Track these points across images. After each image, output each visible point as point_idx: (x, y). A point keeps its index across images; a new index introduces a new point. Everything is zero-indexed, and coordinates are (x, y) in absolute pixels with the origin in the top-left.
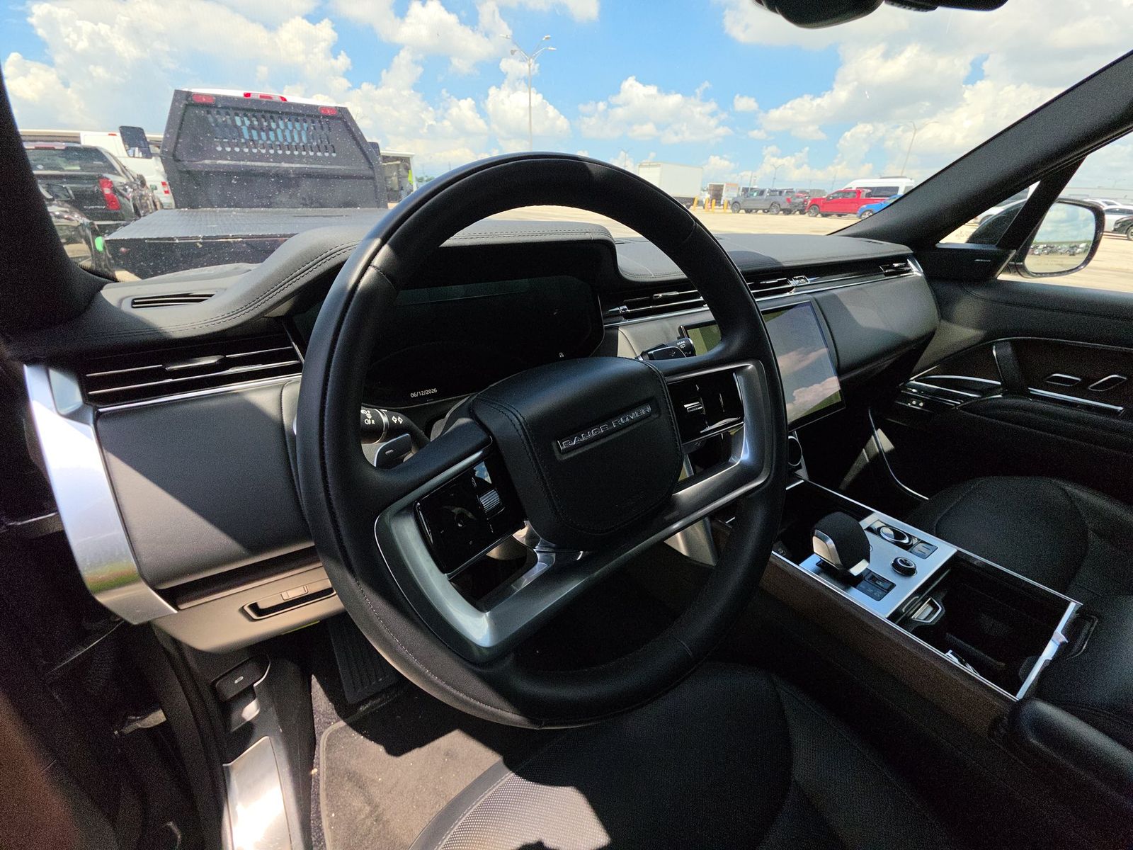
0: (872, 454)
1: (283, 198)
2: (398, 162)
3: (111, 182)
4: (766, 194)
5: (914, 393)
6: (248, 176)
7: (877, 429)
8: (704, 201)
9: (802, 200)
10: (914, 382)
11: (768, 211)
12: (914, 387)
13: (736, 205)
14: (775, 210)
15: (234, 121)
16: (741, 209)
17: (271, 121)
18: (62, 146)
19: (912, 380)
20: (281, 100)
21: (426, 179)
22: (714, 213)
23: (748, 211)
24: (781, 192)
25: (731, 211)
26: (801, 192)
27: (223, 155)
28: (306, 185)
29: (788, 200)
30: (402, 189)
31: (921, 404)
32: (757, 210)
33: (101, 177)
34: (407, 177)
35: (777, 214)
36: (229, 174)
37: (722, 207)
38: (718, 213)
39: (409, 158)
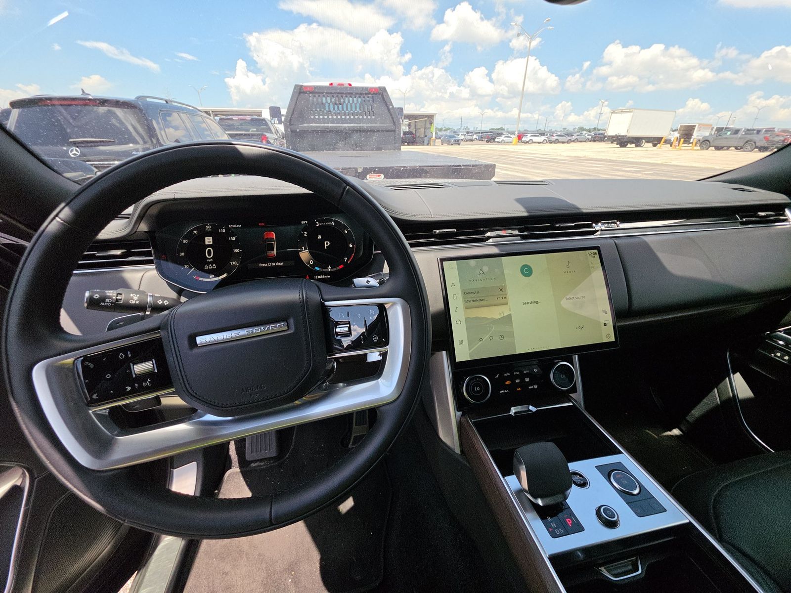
0: (724, 398)
1: (341, 145)
2: (426, 119)
3: (267, 138)
4: (742, 133)
5: (782, 345)
6: (325, 132)
7: (734, 373)
8: (672, 139)
9: (782, 138)
10: (782, 334)
11: (741, 148)
12: (781, 339)
13: (705, 143)
14: (749, 147)
15: (322, 100)
16: (710, 146)
17: (341, 98)
18: (249, 118)
19: (780, 331)
20: (348, 86)
21: (444, 129)
22: (681, 149)
23: (718, 148)
24: (759, 131)
25: (699, 148)
26: (784, 131)
27: (314, 121)
28: (355, 136)
29: (766, 138)
30: (426, 136)
31: (786, 358)
32: (728, 147)
33: (263, 135)
34: (430, 128)
35: (751, 151)
36: (315, 131)
37: (691, 145)
38: (684, 150)
39: (433, 115)
